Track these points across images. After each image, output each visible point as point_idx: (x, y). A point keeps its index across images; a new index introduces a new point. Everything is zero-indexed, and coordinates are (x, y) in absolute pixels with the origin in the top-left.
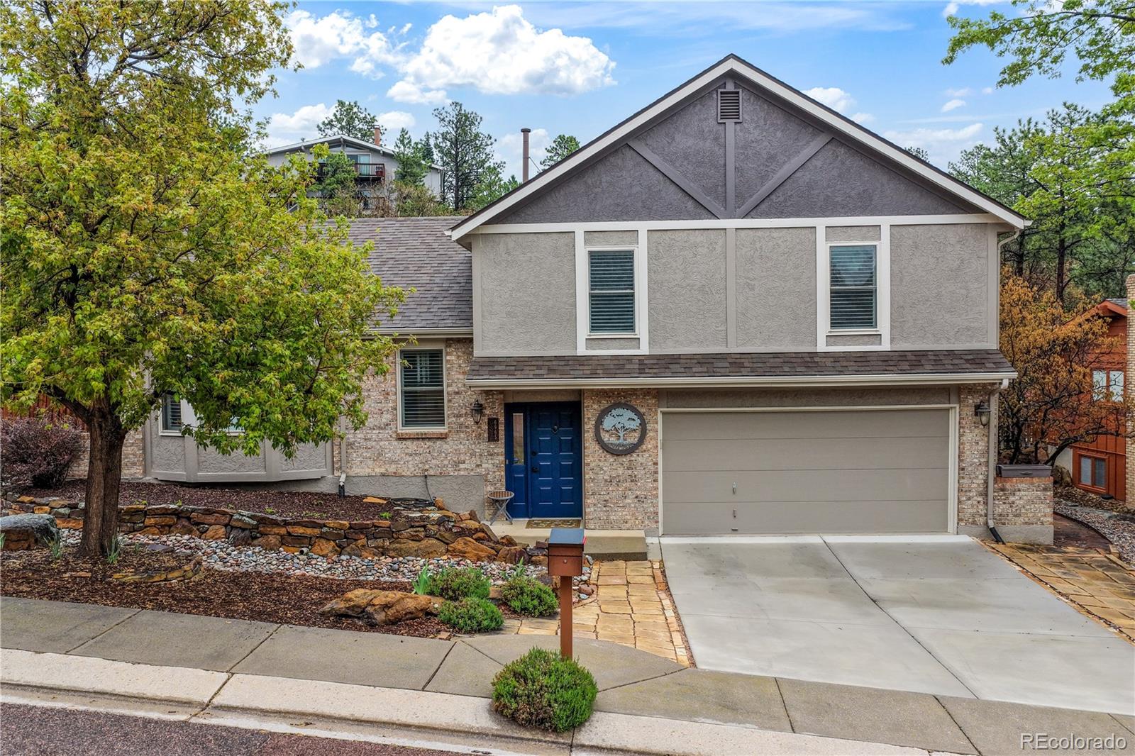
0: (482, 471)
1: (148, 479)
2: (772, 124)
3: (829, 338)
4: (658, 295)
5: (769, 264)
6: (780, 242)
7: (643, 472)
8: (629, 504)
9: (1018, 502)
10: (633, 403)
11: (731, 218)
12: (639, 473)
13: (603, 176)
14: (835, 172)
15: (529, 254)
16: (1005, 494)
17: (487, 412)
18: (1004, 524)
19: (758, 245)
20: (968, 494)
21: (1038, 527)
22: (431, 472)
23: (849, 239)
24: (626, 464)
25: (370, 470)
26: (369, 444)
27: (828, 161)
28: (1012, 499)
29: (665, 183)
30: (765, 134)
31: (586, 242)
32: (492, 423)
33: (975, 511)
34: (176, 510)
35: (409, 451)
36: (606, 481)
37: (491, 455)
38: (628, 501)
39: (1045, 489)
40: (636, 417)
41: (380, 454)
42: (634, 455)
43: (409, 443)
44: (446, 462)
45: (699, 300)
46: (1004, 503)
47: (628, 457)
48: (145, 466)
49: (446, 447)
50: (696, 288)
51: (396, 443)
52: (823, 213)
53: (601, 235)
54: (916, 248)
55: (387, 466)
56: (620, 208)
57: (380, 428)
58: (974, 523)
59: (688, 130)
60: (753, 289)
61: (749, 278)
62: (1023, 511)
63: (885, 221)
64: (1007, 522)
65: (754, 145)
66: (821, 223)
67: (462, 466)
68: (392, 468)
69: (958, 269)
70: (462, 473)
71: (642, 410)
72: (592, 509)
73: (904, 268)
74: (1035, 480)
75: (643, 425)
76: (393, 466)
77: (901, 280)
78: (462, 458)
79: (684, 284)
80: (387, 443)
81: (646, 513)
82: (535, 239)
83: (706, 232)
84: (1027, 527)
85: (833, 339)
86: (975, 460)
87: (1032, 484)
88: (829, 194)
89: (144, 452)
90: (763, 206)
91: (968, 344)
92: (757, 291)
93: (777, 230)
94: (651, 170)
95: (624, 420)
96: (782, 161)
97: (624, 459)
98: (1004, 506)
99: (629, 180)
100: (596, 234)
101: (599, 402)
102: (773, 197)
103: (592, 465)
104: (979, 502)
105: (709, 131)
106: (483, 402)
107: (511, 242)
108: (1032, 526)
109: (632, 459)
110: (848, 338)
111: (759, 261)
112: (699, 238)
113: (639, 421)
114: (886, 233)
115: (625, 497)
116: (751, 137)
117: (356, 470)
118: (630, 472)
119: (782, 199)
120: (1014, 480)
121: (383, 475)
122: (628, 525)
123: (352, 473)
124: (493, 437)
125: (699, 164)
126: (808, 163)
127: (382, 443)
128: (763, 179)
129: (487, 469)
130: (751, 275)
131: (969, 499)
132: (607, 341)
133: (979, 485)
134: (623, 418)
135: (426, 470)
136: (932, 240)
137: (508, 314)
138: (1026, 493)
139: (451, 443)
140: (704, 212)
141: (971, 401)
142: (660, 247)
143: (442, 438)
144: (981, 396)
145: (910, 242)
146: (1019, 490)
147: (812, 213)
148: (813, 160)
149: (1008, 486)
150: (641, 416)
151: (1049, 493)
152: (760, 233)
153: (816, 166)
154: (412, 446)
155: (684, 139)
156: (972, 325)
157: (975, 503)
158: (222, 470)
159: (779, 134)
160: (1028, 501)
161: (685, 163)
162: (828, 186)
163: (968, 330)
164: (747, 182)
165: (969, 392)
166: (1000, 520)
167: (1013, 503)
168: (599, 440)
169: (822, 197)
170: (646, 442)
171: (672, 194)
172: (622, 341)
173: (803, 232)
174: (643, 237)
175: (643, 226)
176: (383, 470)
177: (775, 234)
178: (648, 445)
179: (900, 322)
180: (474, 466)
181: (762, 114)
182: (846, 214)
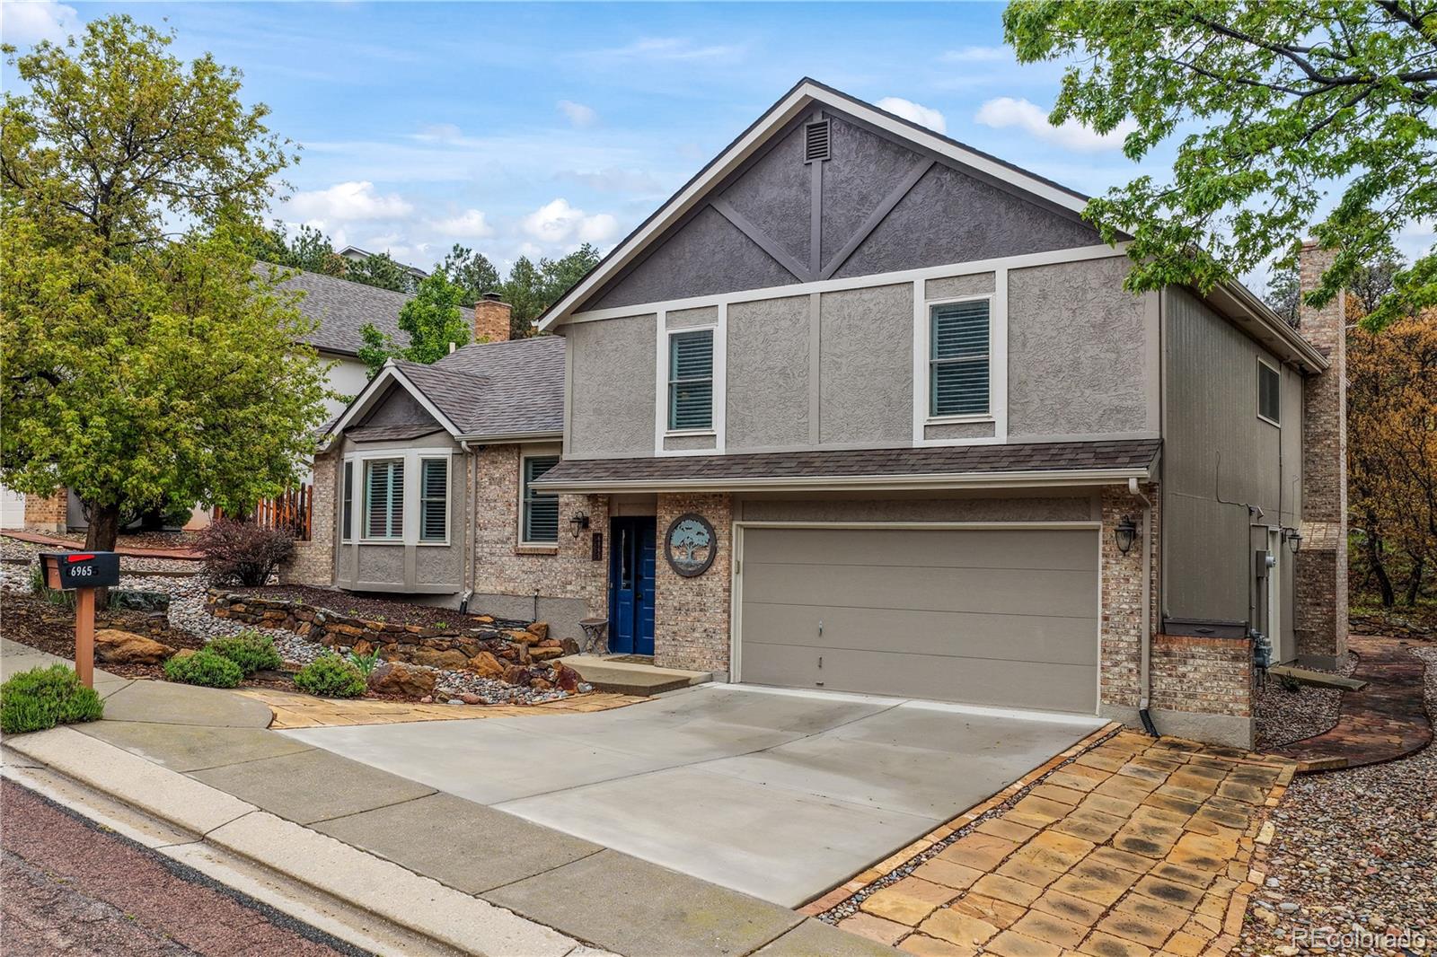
0: (585, 594)
1: (334, 588)
2: (865, 156)
3: (928, 429)
4: (738, 382)
5: (858, 336)
6: (871, 306)
7: (712, 600)
8: (698, 638)
9: (1191, 675)
10: (705, 514)
11: (815, 280)
12: (709, 601)
13: (686, 247)
14: (939, 207)
15: (616, 342)
16: (1171, 662)
17: (592, 526)
18: (1170, 708)
19: (846, 312)
20: (1114, 657)
21: (1223, 718)
22: (542, 593)
23: (957, 293)
24: (696, 589)
25: (492, 588)
26: (495, 559)
27: (930, 194)
28: (1182, 669)
29: (747, 245)
30: (857, 169)
31: (668, 324)
32: (597, 538)
33: (1124, 683)
34: (285, 605)
35: (524, 568)
36: (675, 608)
37: (595, 576)
38: (697, 635)
39: (1236, 658)
40: (705, 531)
41: (502, 571)
42: (704, 578)
43: (525, 559)
44: (555, 583)
45: (780, 386)
46: (1170, 675)
47: (698, 581)
48: (333, 575)
49: (556, 565)
50: (777, 370)
51: (514, 559)
52: (925, 262)
53: (683, 314)
54: (1044, 298)
55: (507, 584)
56: (702, 281)
57: (503, 542)
58: (1123, 702)
59: (773, 179)
60: (839, 369)
61: (835, 355)
62: (1200, 690)
63: (1001, 265)
64: (1174, 705)
65: (844, 185)
66: (918, 275)
67: (569, 587)
68: (510, 587)
69: (1104, 324)
70: (568, 595)
71: (714, 523)
72: (661, 642)
73: (1028, 327)
74: (1218, 642)
75: (713, 540)
76: (512, 584)
77: (1024, 345)
78: (570, 578)
79: (765, 367)
80: (507, 559)
81: (714, 651)
82: (622, 324)
83: (790, 300)
84: (1205, 715)
85: (934, 431)
86: (1124, 606)
87: (1214, 648)
88: (931, 236)
89: (333, 561)
90: (853, 262)
91: (1118, 432)
92: (844, 370)
93: (869, 291)
94: (734, 232)
95: (692, 534)
96: (875, 201)
97: (693, 583)
98: (1170, 679)
99: (712, 247)
100: (678, 314)
101: (672, 512)
102: (865, 248)
103: (663, 588)
104: (1130, 670)
105: (796, 176)
106: (589, 515)
107: (600, 328)
108: (1214, 715)
109: (702, 582)
110: (953, 428)
111: (847, 332)
112: (781, 308)
113: (707, 536)
114: (1001, 280)
115: (694, 630)
116: (841, 177)
117: (483, 587)
118: (699, 599)
119: (874, 249)
120: (1185, 640)
121: (503, 594)
122: (696, 665)
123: (478, 591)
124: (597, 556)
125: (785, 217)
126: (906, 200)
127: (504, 558)
128: (853, 226)
129: (590, 592)
130: (837, 351)
131: (1116, 664)
132: (686, 440)
133: (1130, 644)
134: (692, 533)
135: (538, 590)
136: (1067, 285)
137: (595, 410)
138: (1205, 662)
139: (560, 561)
140: (788, 276)
141: (1117, 517)
142: (741, 325)
143: (553, 554)
144: (1133, 509)
145: (1036, 290)
146: (1193, 657)
147: (911, 264)
148: (912, 194)
149: (1175, 648)
150: (711, 530)
151: (1241, 665)
152: (848, 297)
153: (915, 204)
154: (528, 563)
155: (769, 189)
156: (1125, 404)
157: (1125, 671)
158: (374, 579)
159: (872, 167)
160: (1208, 674)
161: (769, 219)
162: (931, 227)
163: (1118, 412)
164: (836, 232)
165: (1115, 503)
166: (1163, 700)
167: (1184, 675)
168: (669, 558)
169: (923, 241)
170: (716, 562)
171: (755, 260)
172: (700, 439)
173: (898, 289)
174: (722, 312)
175: (722, 300)
176: (503, 589)
177: (867, 295)
178: (720, 565)
179: (1022, 404)
180: (579, 588)
181: (854, 146)
182: (952, 261)
